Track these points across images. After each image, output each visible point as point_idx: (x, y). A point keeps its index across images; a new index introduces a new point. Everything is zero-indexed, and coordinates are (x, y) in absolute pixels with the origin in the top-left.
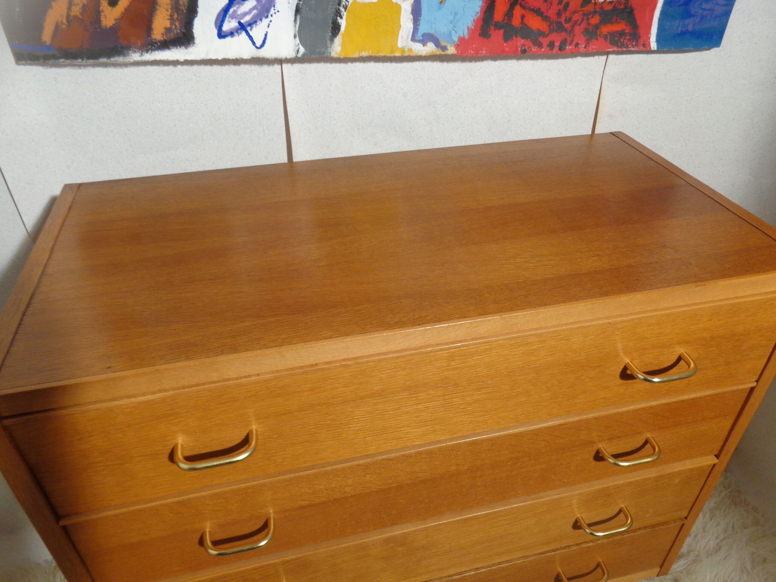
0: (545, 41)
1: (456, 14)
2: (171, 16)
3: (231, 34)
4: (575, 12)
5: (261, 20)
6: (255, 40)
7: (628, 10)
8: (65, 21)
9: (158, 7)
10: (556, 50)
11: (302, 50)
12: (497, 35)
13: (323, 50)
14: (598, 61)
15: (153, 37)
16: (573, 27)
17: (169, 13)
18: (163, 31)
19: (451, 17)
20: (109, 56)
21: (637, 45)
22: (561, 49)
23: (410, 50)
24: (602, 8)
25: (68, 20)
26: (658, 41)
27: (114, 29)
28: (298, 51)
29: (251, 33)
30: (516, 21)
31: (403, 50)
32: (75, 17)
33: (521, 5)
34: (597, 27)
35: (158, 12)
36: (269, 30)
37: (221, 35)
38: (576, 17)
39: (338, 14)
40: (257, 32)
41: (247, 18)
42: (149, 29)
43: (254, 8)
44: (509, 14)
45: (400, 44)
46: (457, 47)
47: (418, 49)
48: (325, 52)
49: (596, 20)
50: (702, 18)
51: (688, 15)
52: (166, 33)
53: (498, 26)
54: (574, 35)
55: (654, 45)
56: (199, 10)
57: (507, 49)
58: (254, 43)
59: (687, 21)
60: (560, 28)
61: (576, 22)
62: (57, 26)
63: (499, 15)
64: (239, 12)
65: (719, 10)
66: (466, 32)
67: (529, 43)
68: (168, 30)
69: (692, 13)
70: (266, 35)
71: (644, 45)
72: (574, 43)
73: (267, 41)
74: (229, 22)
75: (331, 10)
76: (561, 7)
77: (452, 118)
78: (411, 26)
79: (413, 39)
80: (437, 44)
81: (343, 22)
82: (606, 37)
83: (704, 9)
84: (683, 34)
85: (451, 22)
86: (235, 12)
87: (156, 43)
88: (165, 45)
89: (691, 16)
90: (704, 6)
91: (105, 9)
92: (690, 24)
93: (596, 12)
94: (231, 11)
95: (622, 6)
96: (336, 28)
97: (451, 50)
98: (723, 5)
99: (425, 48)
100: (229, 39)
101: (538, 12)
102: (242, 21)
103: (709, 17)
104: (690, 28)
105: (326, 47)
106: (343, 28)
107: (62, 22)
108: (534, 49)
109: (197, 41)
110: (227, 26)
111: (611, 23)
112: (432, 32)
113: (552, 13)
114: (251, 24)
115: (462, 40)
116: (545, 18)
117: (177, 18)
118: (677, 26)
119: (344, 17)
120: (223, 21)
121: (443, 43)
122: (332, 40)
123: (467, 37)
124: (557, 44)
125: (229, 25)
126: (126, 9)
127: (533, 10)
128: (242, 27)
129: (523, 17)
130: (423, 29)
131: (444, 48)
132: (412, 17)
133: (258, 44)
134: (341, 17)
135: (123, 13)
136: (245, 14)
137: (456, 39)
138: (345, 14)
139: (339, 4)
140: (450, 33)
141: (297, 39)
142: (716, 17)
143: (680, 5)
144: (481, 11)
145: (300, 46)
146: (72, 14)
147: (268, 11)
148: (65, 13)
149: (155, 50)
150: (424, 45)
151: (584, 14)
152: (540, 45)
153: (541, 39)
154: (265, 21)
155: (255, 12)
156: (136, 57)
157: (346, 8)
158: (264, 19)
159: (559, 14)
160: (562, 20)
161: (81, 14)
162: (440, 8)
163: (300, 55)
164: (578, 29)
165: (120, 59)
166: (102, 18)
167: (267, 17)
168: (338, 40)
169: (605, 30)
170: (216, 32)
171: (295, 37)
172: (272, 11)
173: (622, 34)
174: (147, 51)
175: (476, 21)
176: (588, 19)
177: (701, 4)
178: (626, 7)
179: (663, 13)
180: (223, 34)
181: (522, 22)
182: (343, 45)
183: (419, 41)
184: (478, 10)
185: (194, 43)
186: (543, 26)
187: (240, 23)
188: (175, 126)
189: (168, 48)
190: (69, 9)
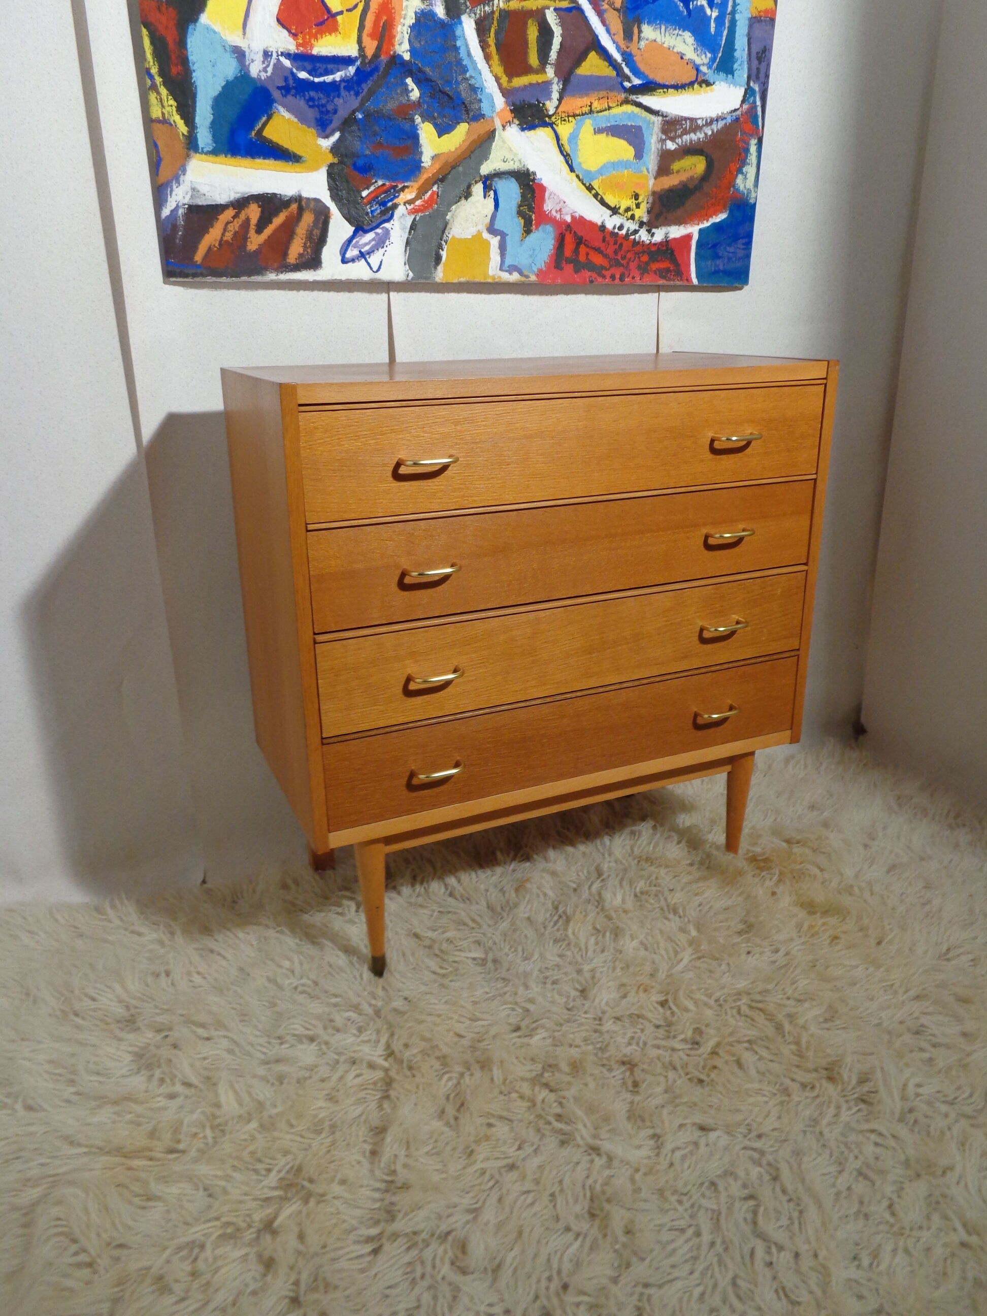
0: (608, 274)
1: (534, 250)
2: (305, 244)
3: (353, 260)
4: (628, 251)
5: (378, 249)
6: (372, 266)
7: (669, 251)
8: (217, 245)
9: (295, 236)
10: (617, 281)
11: (411, 275)
12: (569, 268)
13: (429, 275)
14: (652, 297)
15: (288, 261)
16: (628, 263)
17: (303, 241)
18: (296, 256)
19: (531, 253)
20: (250, 274)
21: (681, 280)
22: (621, 279)
23: (500, 277)
24: (648, 249)
25: (220, 244)
26: (697, 277)
27: (257, 253)
28: (408, 275)
29: (369, 260)
30: (582, 258)
31: (493, 277)
32: (227, 242)
33: (585, 245)
34: (647, 264)
35: (295, 241)
36: (384, 258)
37: (344, 261)
38: (629, 255)
39: (440, 247)
40: (374, 260)
41: (367, 248)
42: (285, 254)
43: (373, 239)
44: (576, 251)
45: (491, 273)
46: (537, 275)
47: (506, 277)
48: (429, 278)
49: (645, 258)
50: (729, 259)
51: (716, 256)
52: (299, 258)
53: (568, 261)
54: (630, 270)
55: (695, 281)
56: (328, 240)
57: (578, 280)
58: (371, 268)
59: (718, 262)
60: (618, 264)
61: (630, 259)
62: (210, 249)
63: (568, 251)
64: (360, 243)
65: (741, 253)
66: (543, 265)
67: (594, 275)
68: (301, 255)
69: (720, 254)
70: (381, 262)
71: (687, 280)
72: (631, 276)
73: (382, 267)
74: (352, 250)
75: (434, 244)
76: (617, 247)
77: (535, 346)
78: (498, 258)
79: (501, 269)
80: (521, 273)
81: (444, 254)
82: (655, 272)
83: (729, 252)
84: (716, 272)
85: (531, 256)
86: (357, 242)
87: (290, 266)
88: (296, 268)
89: (719, 257)
90: (728, 249)
91: (252, 236)
92: (721, 264)
93: (644, 252)
94: (354, 241)
95: (664, 248)
96: (438, 259)
97: (533, 278)
98: (743, 249)
99: (511, 277)
100: (350, 264)
101: (598, 250)
102: (363, 250)
103: (734, 259)
104: (721, 267)
105: (431, 273)
106: (444, 259)
107: (214, 246)
108: (600, 279)
109: (323, 265)
110: (350, 254)
111: (658, 261)
112: (516, 264)
113: (610, 251)
114: (369, 253)
115: (540, 271)
116: (606, 256)
117: (310, 247)
118: (710, 265)
119: (445, 250)
120: (346, 250)
121: (526, 273)
122: (435, 268)
123: (544, 269)
124: (618, 276)
125: (352, 253)
126: (269, 237)
127: (594, 248)
128: (362, 255)
129: (587, 254)
130: (508, 262)
131: (527, 277)
132: (499, 251)
133: (375, 270)
134: (443, 250)
135: (266, 240)
136: (366, 244)
137: (536, 270)
138: (445, 247)
139: (441, 240)
140: (531, 265)
141: (407, 266)
142: (740, 259)
143: (709, 248)
144: (554, 247)
145: (410, 271)
146: (225, 239)
147: (384, 242)
148: (219, 238)
149: (289, 272)
150: (510, 274)
151: (635, 253)
152: (604, 277)
153: (603, 272)
154: (381, 251)
155: (373, 243)
156: (272, 276)
157: (446, 242)
158: (380, 249)
159: (616, 253)
160: (619, 257)
161: (232, 239)
162: (521, 245)
163: (409, 278)
164: (633, 265)
165: (259, 278)
166: (248, 244)
167: (383, 247)
168: (440, 268)
169: (654, 266)
170: (340, 258)
171: (405, 264)
172: (387, 243)
173: (668, 270)
174: (282, 273)
175: (551, 257)
176: (639, 258)
177: (725, 248)
178: (667, 249)
179: (697, 254)
180: (346, 260)
181: (587, 259)
182: (444, 272)
183: (506, 271)
184: (552, 247)
185: (321, 267)
186: (606, 263)
187: (360, 252)
188: (291, 346)
189: (299, 270)
190: (223, 234)
